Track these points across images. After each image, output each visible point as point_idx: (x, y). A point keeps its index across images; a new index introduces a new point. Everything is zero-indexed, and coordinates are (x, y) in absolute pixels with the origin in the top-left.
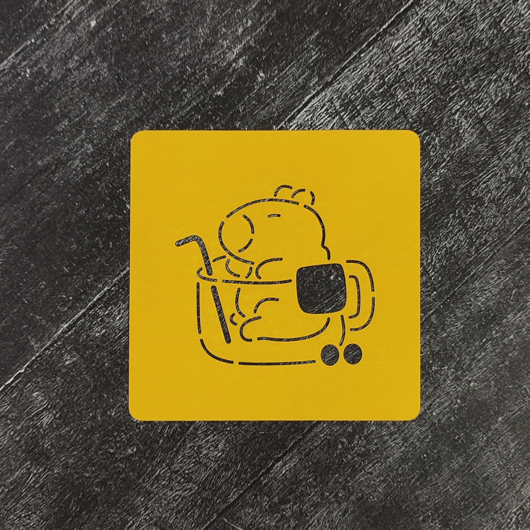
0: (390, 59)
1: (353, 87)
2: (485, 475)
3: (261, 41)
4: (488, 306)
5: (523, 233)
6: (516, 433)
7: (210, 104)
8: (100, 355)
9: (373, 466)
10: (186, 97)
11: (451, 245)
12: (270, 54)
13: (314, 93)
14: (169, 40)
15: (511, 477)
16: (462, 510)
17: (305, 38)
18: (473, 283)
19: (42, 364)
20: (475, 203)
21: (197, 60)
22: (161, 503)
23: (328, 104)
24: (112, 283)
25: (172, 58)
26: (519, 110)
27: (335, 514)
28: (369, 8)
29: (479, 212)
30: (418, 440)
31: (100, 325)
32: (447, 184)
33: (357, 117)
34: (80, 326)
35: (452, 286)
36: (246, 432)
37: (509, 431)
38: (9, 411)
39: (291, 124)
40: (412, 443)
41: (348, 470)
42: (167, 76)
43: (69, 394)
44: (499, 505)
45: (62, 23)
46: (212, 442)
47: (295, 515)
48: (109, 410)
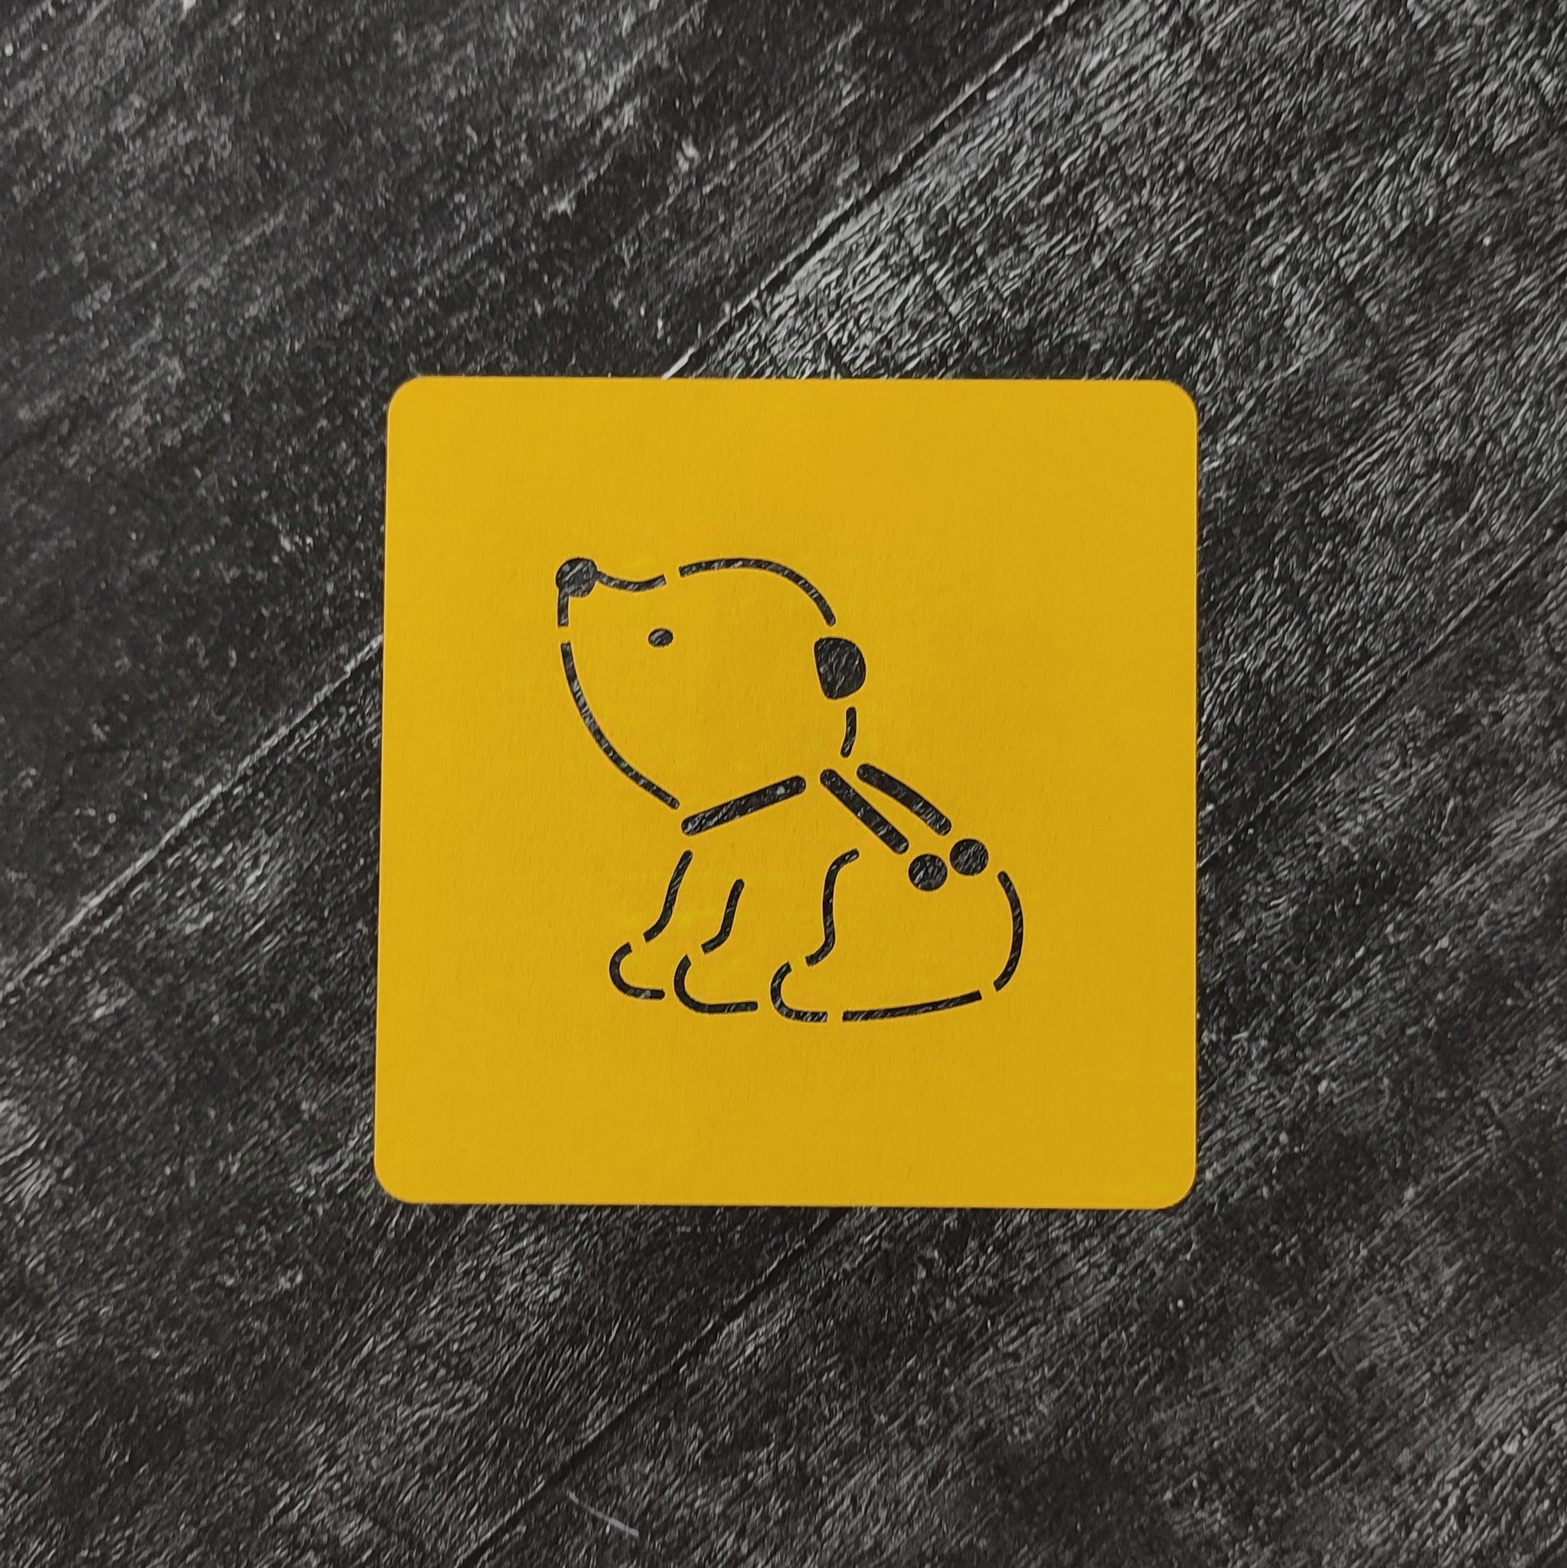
0: (1077, 106)
1: (963, 189)
2: (1365, 1364)
4: (1370, 849)
5: (1478, 628)
6: (1458, 1236)
7: (536, 241)
8: (197, 991)
9: (1023, 1332)
10: (465, 218)
11: (1259, 662)
12: (715, 91)
13: (848, 205)
14: (416, 50)
15: (1444, 1372)
16: (1292, 1470)
17: (820, 45)
18: (1326, 778)
19: (23, 1018)
20: (1332, 538)
21: (496, 108)
22: (378, 1443)
23: (890, 238)
24: (234, 773)
25: (424, 103)
26: (1463, 260)
27: (905, 1480)
29: (1344, 564)
30: (1159, 1258)
31: (196, 901)
32: (1247, 480)
33: (976, 276)
34: (138, 903)
35: (1263, 788)
36: (636, 1226)
37: (1436, 1230)
39: (776, 300)
40: (1141, 1263)
41: (944, 1346)
42: (407, 155)
44: (1405, 1457)
46: (534, 1255)
47: (784, 1482)
48: (223, 1155)
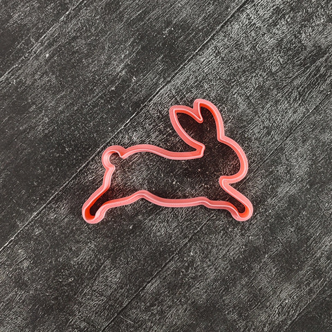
3: (133, 61)
28: (188, 42)
38: (7, 261)
43: (38, 250)
45: (32, 56)
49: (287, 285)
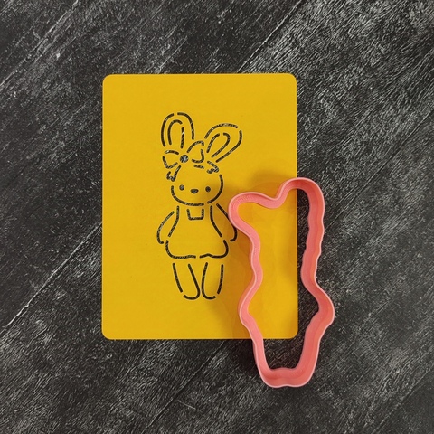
28: (253, 29)
38: (21, 335)
45: (36, 57)
49: (398, 350)
